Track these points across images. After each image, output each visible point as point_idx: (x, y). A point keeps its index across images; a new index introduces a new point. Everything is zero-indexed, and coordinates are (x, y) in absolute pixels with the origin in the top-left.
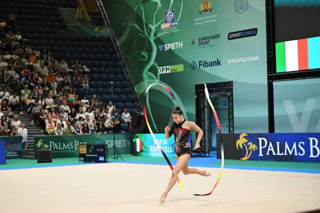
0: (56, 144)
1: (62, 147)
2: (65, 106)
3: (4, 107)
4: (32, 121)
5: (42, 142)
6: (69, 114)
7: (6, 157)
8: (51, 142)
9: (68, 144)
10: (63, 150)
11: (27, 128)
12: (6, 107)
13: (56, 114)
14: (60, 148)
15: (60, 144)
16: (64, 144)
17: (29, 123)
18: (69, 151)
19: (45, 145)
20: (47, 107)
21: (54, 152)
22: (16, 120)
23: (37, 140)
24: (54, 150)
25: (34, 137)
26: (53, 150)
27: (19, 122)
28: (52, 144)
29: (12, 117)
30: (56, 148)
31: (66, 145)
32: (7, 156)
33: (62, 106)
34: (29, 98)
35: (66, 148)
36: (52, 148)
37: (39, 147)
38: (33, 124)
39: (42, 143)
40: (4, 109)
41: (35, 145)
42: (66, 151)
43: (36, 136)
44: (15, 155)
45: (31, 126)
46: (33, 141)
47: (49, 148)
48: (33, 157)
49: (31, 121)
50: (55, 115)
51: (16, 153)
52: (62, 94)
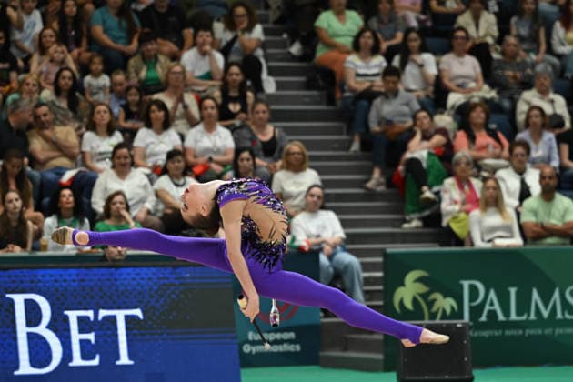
0: (492, 294)
1: (523, 306)
2: (543, 93)
3: (234, 100)
4: (377, 174)
5: (420, 280)
6: (560, 139)
7: (242, 355)
8: (466, 284)
9: (556, 295)
10: (527, 324)
11: (337, 211)
12: (242, 99)
13: (493, 134)
14: (513, 317)
15: (513, 291)
16: (535, 296)
17: (361, 184)
18: (558, 331)
19: (438, 296)
20: (455, 99)
21: (486, 334)
22: (296, 167)
23: (395, 270)
24: (484, 326)
25: (383, 253)
26: (477, 325)
27: (310, 177)
28: (474, 290)
29: (271, 149)
30: (492, 314)
31: (546, 301)
32: (247, 349)
33: (530, 97)
34: (357, 47)
35: (545, 313)
36: (476, 311)
37: (409, 305)
38: (381, 189)
39: (422, 288)
40: (234, 107)
41: (388, 294)
42: (548, 331)
43: (393, 249)
44: (290, 348)
45: (371, 195)
46: (380, 274)
47: (459, 315)
48: (380, 357)
49: (370, 173)
50: (490, 141)
51: (292, 335)
52: (524, 31)
